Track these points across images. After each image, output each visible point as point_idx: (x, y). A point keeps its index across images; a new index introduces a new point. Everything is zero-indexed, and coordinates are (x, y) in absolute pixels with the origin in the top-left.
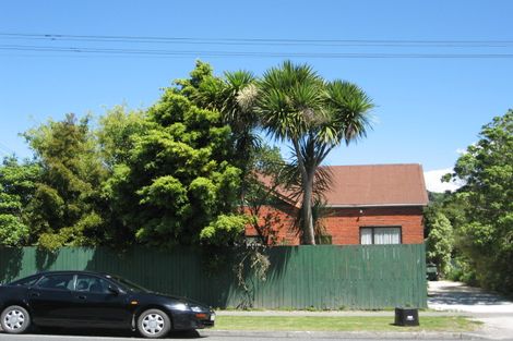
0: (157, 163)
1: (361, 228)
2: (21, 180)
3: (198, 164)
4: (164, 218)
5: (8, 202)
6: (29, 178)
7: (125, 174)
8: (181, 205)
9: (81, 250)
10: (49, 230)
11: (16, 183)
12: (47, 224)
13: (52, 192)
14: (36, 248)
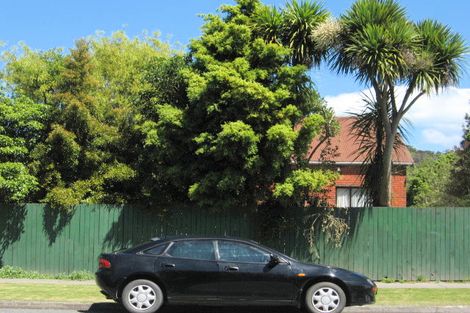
0: (221, 106)
1: (337, 188)
2: (26, 120)
3: (272, 109)
4: (227, 171)
5: (10, 146)
6: (36, 118)
7: (178, 117)
8: (252, 156)
9: (104, 209)
10: (60, 183)
11: (21, 123)
12: (59, 176)
13: (69, 137)
14: (44, 205)
